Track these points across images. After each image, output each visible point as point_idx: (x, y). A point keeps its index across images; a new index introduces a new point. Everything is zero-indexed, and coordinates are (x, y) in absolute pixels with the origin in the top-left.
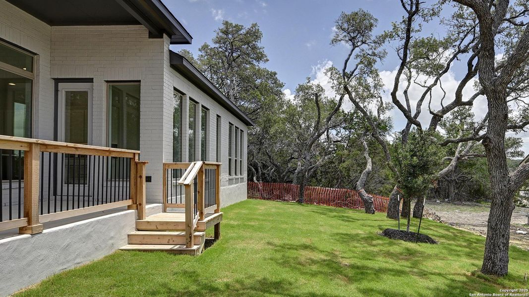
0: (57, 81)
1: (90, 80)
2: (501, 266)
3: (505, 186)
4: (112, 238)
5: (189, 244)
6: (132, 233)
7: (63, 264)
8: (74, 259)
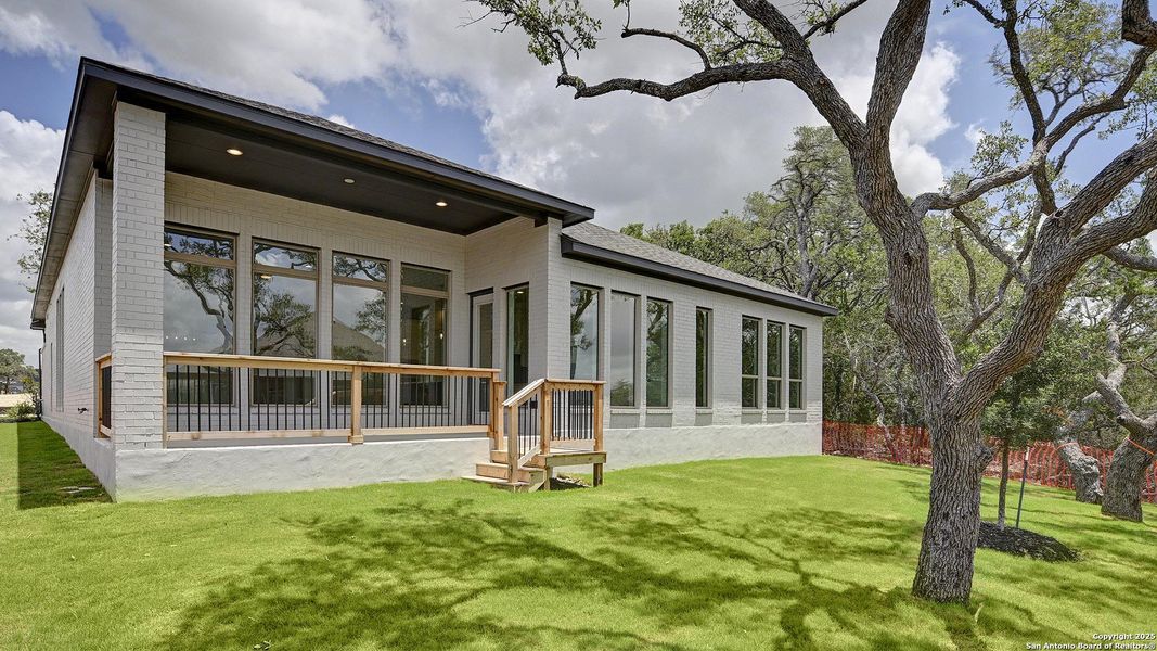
0: (473, 295)
1: (490, 290)
2: (934, 579)
3: (938, 405)
4: (451, 464)
5: (510, 478)
6: (483, 463)
7: (384, 476)
8: (399, 475)
